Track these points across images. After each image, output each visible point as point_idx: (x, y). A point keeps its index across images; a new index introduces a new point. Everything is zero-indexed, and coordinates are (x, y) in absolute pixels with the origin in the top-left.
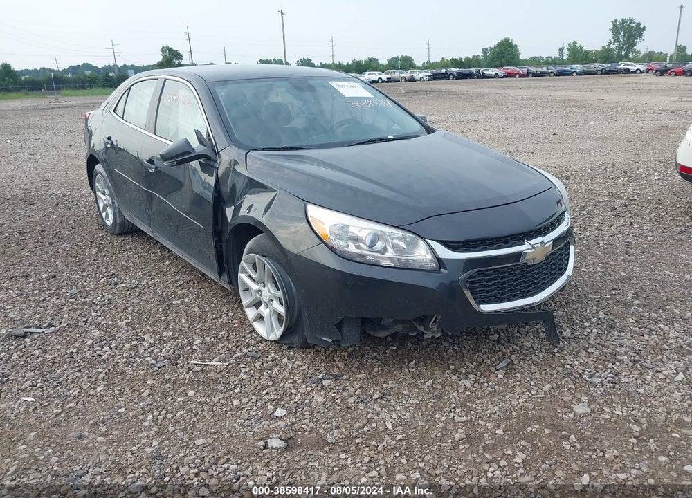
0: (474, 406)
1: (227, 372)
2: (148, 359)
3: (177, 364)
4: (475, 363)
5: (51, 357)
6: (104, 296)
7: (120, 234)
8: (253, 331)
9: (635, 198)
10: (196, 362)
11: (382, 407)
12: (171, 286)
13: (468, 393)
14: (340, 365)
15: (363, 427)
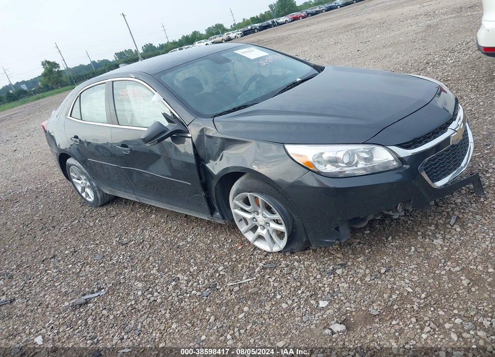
0: (457, 256)
1: (260, 285)
2: (194, 292)
3: (218, 289)
4: (433, 226)
5: (118, 312)
6: (123, 255)
7: (102, 205)
8: (256, 248)
9: (449, 78)
10: (231, 284)
11: (392, 276)
12: (169, 232)
13: (446, 249)
14: (339, 256)
15: (391, 296)
